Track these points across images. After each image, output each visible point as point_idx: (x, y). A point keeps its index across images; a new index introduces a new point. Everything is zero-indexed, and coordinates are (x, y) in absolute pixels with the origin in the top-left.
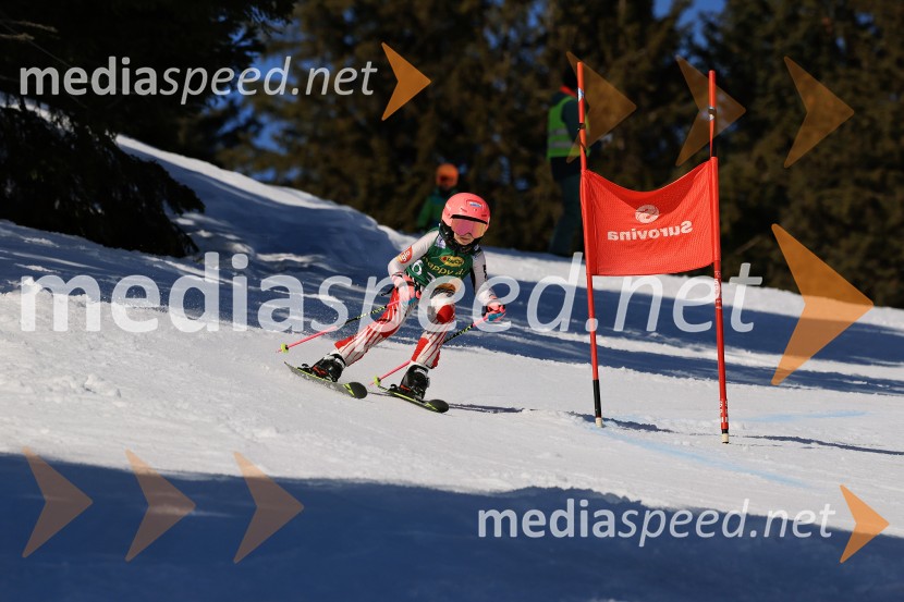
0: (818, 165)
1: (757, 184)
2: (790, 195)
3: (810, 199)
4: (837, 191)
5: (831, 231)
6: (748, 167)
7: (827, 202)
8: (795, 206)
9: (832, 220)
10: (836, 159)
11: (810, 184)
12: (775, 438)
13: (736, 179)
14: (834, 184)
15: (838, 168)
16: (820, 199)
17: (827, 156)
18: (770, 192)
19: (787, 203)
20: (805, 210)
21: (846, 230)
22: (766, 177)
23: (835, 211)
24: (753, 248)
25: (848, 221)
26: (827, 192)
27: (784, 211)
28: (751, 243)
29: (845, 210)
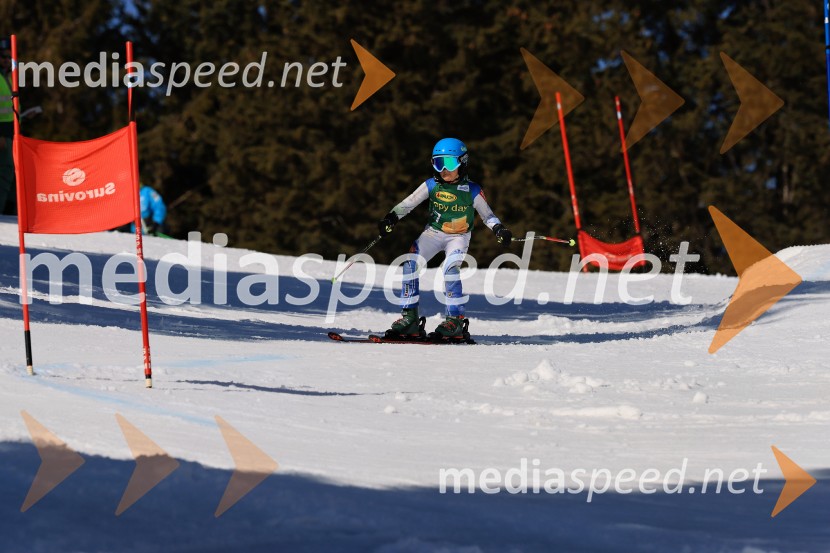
0: (244, 124)
1: (187, 144)
2: (219, 153)
3: (237, 156)
4: (261, 149)
5: (258, 186)
6: (179, 128)
7: (253, 159)
8: (223, 162)
9: (258, 176)
10: (260, 119)
11: (236, 143)
12: (196, 382)
13: (167, 140)
14: (259, 142)
15: (262, 127)
16: (246, 157)
17: (252, 116)
18: (199, 150)
19: (215, 160)
20: (232, 167)
21: (272, 185)
22: (195, 136)
23: (259, 167)
24: (184, 203)
25: (273, 176)
26: (252, 150)
27: (212, 167)
28: (183, 198)
29: (269, 166)
